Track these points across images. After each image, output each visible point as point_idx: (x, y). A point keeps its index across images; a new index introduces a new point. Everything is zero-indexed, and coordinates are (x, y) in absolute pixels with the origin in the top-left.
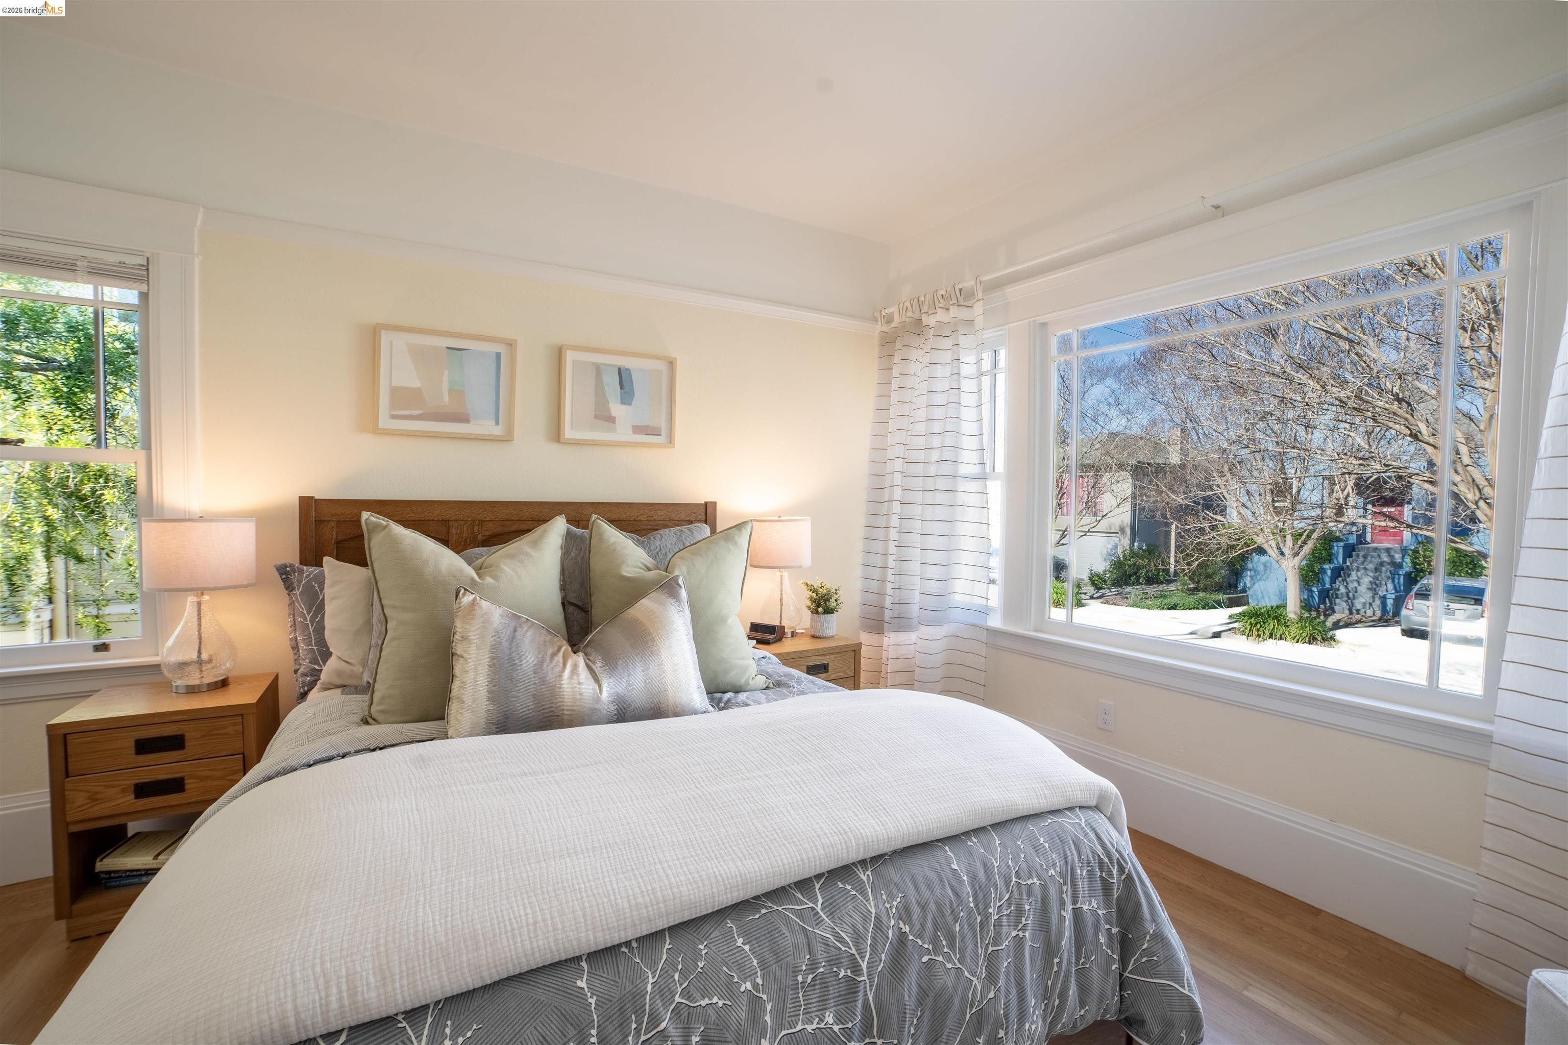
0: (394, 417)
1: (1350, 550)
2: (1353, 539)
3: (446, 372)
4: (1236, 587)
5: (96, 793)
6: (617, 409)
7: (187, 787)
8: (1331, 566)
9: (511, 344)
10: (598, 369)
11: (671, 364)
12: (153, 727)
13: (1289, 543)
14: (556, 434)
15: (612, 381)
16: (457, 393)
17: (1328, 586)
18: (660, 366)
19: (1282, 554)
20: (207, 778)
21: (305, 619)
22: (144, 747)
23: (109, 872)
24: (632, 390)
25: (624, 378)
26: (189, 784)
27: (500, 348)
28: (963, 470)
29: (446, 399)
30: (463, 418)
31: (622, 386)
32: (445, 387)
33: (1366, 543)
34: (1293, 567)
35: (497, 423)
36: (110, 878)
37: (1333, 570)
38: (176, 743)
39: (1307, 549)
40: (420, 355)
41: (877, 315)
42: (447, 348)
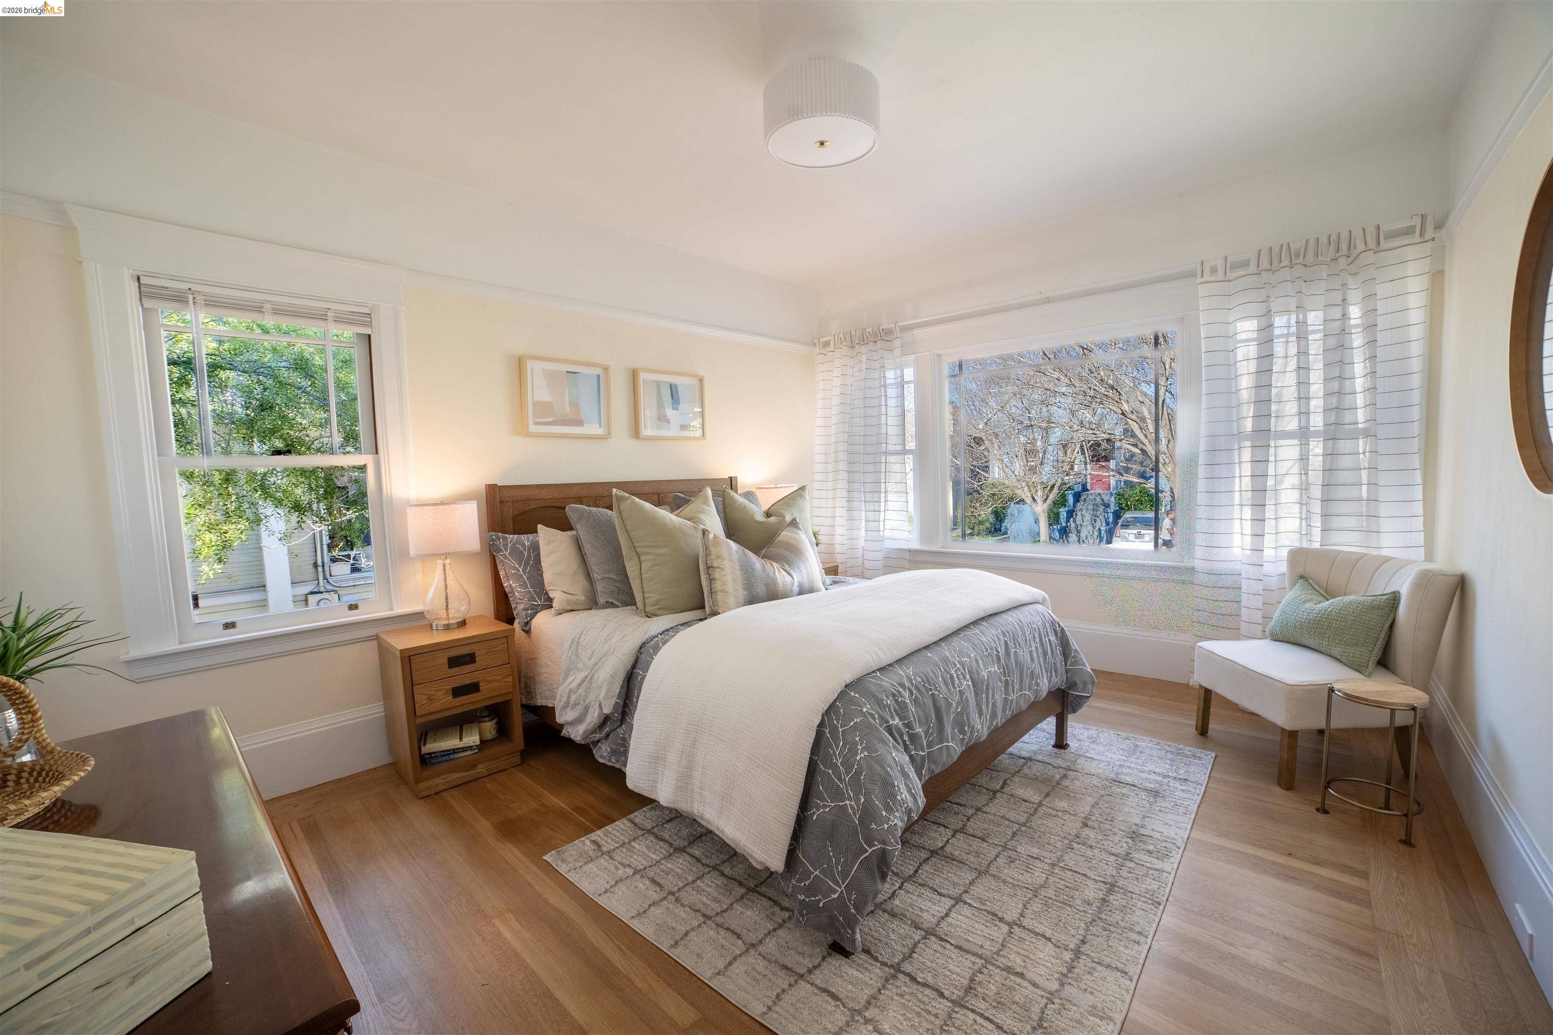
0: (536, 423)
1: (1077, 497)
2: (1078, 488)
3: (567, 389)
4: (1000, 531)
5: (432, 695)
6: (670, 412)
7: (481, 688)
8: (1067, 509)
9: (606, 369)
10: (658, 384)
11: (701, 380)
12: (454, 649)
13: (1040, 493)
14: (636, 433)
15: (666, 393)
16: (575, 405)
17: (1064, 524)
18: (694, 381)
19: (1034, 499)
20: (492, 681)
21: (519, 571)
22: (454, 662)
23: (430, 754)
24: (679, 399)
25: (673, 390)
26: (483, 686)
27: (598, 371)
28: (891, 448)
29: (568, 409)
30: (579, 423)
31: (672, 398)
32: (567, 400)
33: (1088, 490)
34: (1043, 511)
35: (600, 426)
36: (431, 757)
37: (1067, 512)
38: (470, 659)
39: (1052, 497)
40: (550, 376)
41: (816, 341)
42: (567, 372)
